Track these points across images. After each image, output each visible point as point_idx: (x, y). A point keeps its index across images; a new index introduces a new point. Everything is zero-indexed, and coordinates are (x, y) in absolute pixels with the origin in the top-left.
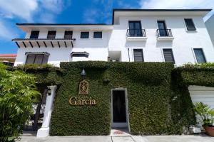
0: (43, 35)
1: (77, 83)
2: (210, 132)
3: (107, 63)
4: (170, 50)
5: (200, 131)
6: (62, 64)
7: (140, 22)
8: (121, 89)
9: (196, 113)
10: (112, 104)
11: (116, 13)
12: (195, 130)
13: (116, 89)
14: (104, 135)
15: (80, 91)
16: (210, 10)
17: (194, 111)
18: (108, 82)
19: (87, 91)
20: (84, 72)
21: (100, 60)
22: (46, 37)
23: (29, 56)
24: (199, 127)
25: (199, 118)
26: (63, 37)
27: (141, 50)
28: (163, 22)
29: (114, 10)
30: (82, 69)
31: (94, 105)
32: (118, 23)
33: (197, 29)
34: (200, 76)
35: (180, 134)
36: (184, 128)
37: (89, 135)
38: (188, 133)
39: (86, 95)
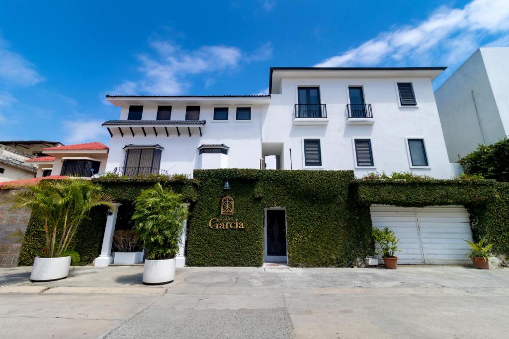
0: (149, 115)
1: (217, 200)
2: (388, 264)
3: (259, 171)
4: (368, 141)
5: (377, 264)
6: (197, 173)
7: (317, 89)
8: (279, 208)
9: (375, 241)
10: (265, 229)
11: (275, 73)
12: (371, 261)
13: (272, 208)
14: (255, 266)
15: (222, 211)
16: (444, 68)
17: (373, 238)
18: (260, 199)
19: (232, 211)
20: (227, 185)
21: (249, 167)
22: (154, 118)
23: (130, 151)
24: (376, 258)
25: (379, 248)
26: (183, 118)
27: (317, 142)
28: (360, 89)
29: (272, 70)
30: (225, 180)
31: (242, 229)
32: (278, 92)
33: (419, 104)
34: (384, 192)
35: (353, 267)
36: (358, 259)
37: (235, 266)
38: (363, 265)
39: (231, 216)
